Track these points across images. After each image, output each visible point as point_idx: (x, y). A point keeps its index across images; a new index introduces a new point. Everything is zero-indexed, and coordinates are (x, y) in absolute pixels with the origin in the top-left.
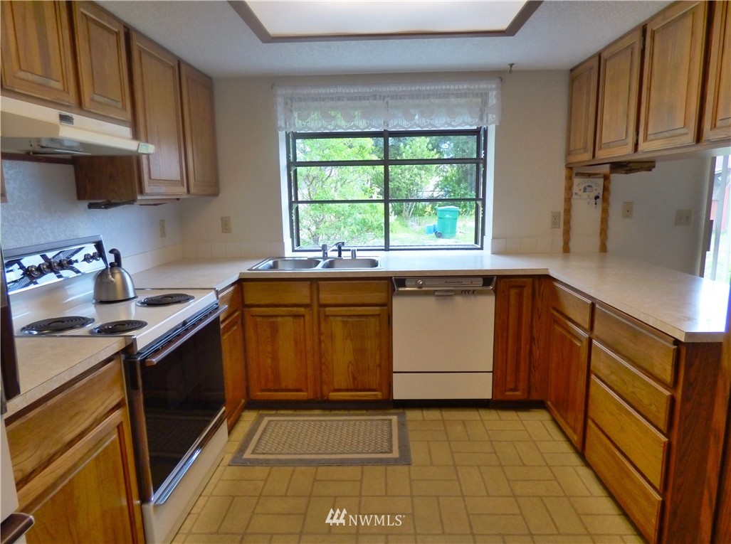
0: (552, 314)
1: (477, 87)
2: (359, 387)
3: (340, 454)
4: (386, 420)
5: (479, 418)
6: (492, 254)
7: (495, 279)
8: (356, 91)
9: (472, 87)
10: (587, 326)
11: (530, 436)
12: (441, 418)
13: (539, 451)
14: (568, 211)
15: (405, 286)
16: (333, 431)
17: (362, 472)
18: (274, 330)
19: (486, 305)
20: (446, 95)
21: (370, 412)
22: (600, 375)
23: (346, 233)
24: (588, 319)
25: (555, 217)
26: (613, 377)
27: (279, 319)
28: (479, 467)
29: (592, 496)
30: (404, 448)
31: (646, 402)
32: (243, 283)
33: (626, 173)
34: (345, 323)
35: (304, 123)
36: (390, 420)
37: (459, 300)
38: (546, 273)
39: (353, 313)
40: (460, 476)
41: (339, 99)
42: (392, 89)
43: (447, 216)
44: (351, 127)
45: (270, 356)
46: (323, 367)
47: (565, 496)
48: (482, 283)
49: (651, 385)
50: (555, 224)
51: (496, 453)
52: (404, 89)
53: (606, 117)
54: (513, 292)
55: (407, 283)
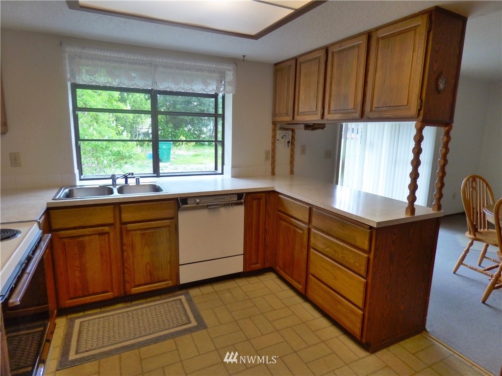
0: (279, 214)
1: (221, 67)
2: (155, 281)
3: (153, 333)
4: (177, 300)
5: (237, 286)
6: (232, 177)
7: (244, 195)
8: (136, 58)
9: (218, 67)
10: (307, 221)
11: (270, 290)
12: (213, 291)
13: (279, 298)
14: (273, 150)
15: (187, 204)
16: (140, 317)
17: (175, 342)
18: (82, 247)
19: (239, 212)
20: (201, 70)
21: (163, 297)
22: (316, 248)
23: (105, 162)
24: (307, 217)
25: (267, 153)
26: (328, 249)
27: (86, 238)
28: (250, 317)
29: (315, 319)
30: (198, 317)
31: (352, 261)
32: (50, 211)
33: (312, 130)
34: (143, 235)
35: (92, 78)
36: (180, 300)
37: (223, 210)
38: (273, 190)
39: (149, 227)
40: (241, 327)
41: (122, 62)
42: (164, 61)
43: (164, 147)
44: (132, 85)
45: (79, 269)
46: (126, 270)
47: (303, 323)
48: (237, 198)
49: (354, 252)
50: (267, 158)
51: (256, 306)
52: (173, 62)
53: (302, 97)
54: (255, 203)
55: (188, 202)
